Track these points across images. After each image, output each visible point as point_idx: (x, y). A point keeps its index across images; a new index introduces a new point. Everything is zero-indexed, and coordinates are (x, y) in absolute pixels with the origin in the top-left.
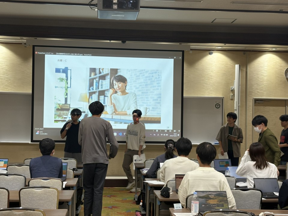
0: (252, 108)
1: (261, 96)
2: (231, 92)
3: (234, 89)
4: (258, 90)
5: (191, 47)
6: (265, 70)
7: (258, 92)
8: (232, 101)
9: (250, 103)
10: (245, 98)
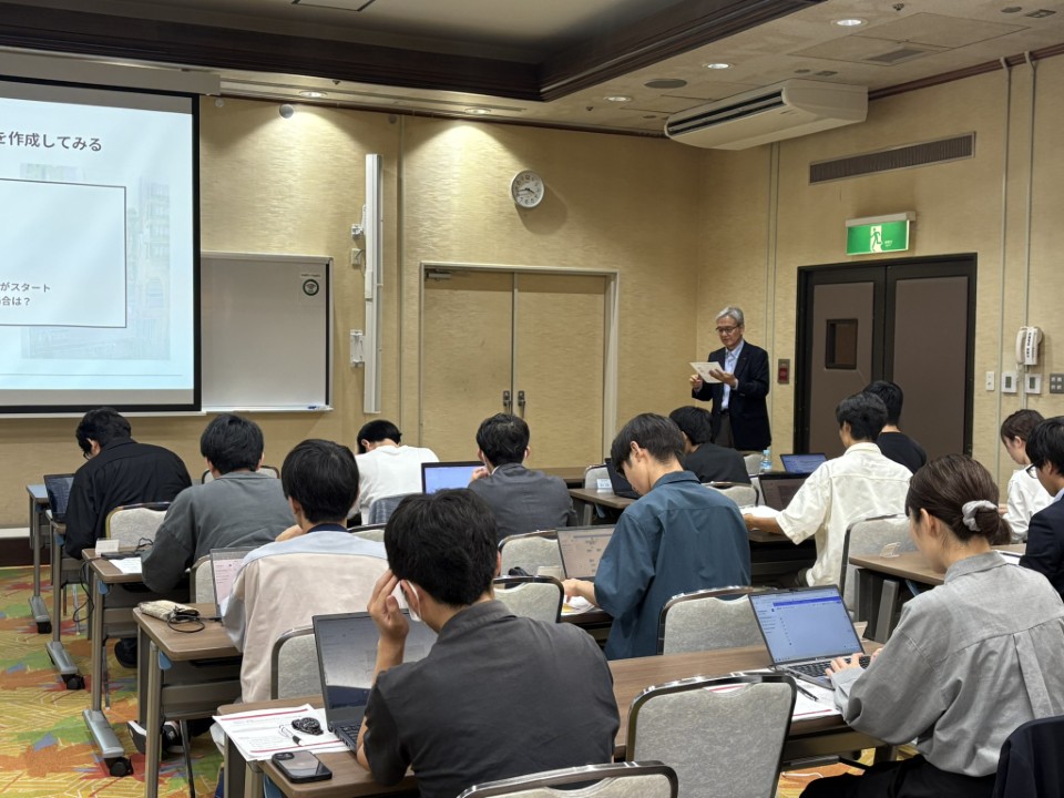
0: (417, 295)
1: (445, 258)
2: (354, 244)
3: (362, 232)
4: (435, 240)
6: (456, 176)
7: (434, 245)
8: (358, 271)
9: (413, 280)
10: (396, 264)
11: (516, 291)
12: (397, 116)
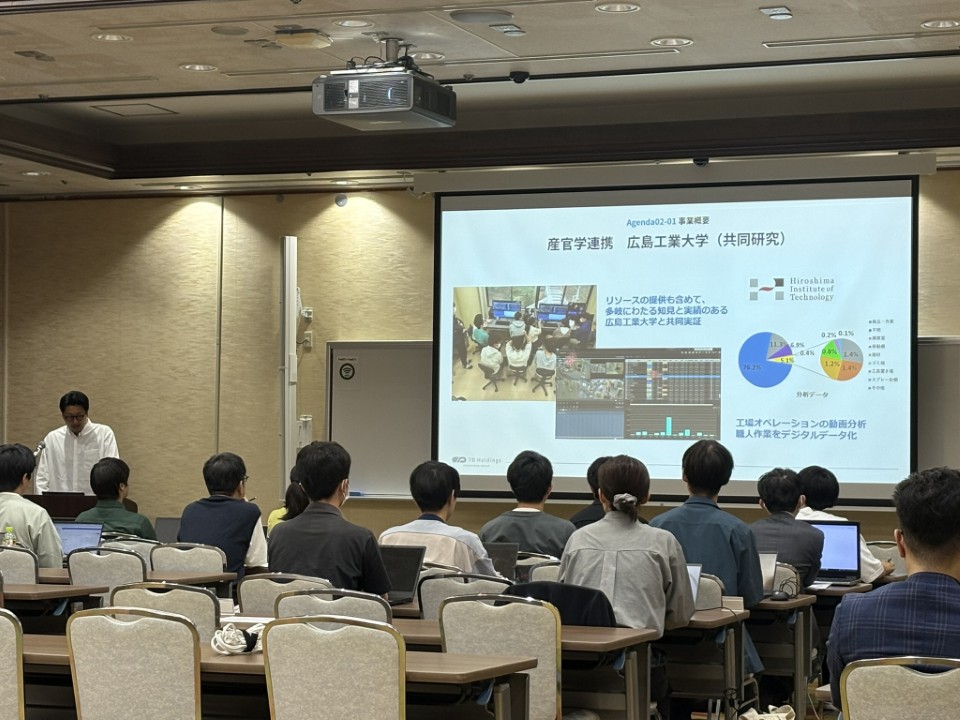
5: (939, 159)
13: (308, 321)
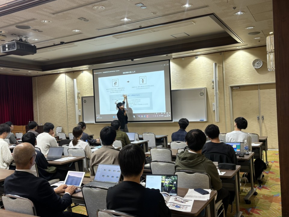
2: (213, 83)
10: (223, 86)
11: (259, 89)
12: (222, 53)
13: (79, 93)
